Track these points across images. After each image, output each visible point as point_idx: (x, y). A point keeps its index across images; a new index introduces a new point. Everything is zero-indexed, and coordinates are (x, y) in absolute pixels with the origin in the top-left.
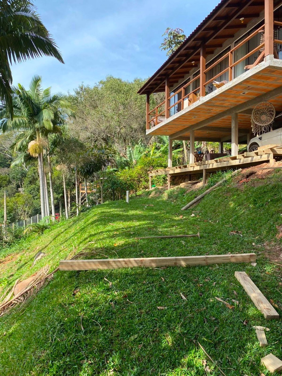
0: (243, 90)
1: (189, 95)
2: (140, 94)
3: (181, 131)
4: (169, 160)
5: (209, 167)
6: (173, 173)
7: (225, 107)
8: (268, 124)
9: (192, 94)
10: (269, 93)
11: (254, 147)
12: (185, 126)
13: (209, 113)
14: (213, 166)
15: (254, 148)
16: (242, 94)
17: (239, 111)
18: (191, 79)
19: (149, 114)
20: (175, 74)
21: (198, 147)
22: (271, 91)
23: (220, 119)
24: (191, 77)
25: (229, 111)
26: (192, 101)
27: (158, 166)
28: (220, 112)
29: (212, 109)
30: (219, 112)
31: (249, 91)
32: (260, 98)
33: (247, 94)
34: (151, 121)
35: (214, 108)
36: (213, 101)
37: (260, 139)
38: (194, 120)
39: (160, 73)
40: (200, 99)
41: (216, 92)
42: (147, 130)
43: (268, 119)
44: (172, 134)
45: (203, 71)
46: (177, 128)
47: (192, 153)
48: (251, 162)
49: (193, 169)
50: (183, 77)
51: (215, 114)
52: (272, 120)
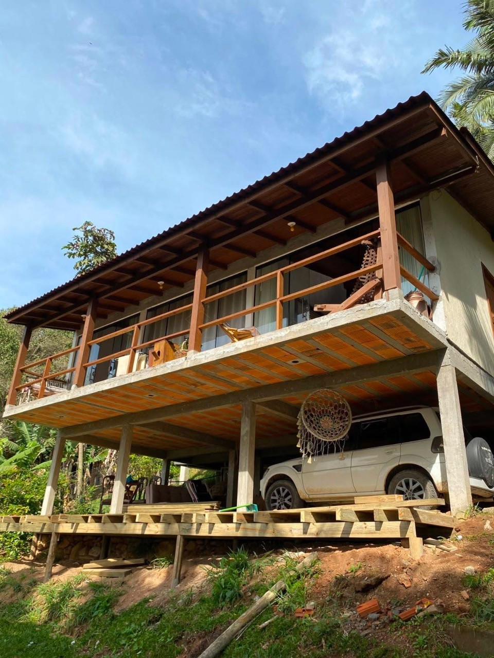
0: (300, 355)
1: (154, 343)
2: (10, 320)
3: (97, 424)
4: (49, 489)
5: (198, 531)
6: (71, 531)
7: (234, 385)
8: (336, 440)
9: (164, 342)
10: (342, 373)
11: (281, 486)
12: (113, 413)
13: (189, 392)
14: (211, 529)
15: (281, 488)
16: (290, 362)
17: (259, 400)
18: (141, 317)
19: (22, 371)
20: (110, 298)
21: (96, 459)
22: (347, 370)
23: (204, 411)
24: (143, 313)
25: (238, 395)
26: (161, 357)
27: (12, 502)
28: (215, 394)
29: (202, 384)
30: (211, 395)
31: (310, 360)
32: (318, 379)
33: (301, 365)
34: (24, 387)
35: (210, 384)
36: (220, 367)
37: (298, 468)
38: (147, 401)
39: (82, 284)
40: (188, 356)
41: (240, 346)
42: (7, 407)
43: (337, 429)
44: (69, 425)
45: (200, 298)
46: (93, 414)
47: (122, 481)
48: (345, 536)
49: (144, 529)
50: (122, 309)
51: (200, 396)
52: (346, 433)
